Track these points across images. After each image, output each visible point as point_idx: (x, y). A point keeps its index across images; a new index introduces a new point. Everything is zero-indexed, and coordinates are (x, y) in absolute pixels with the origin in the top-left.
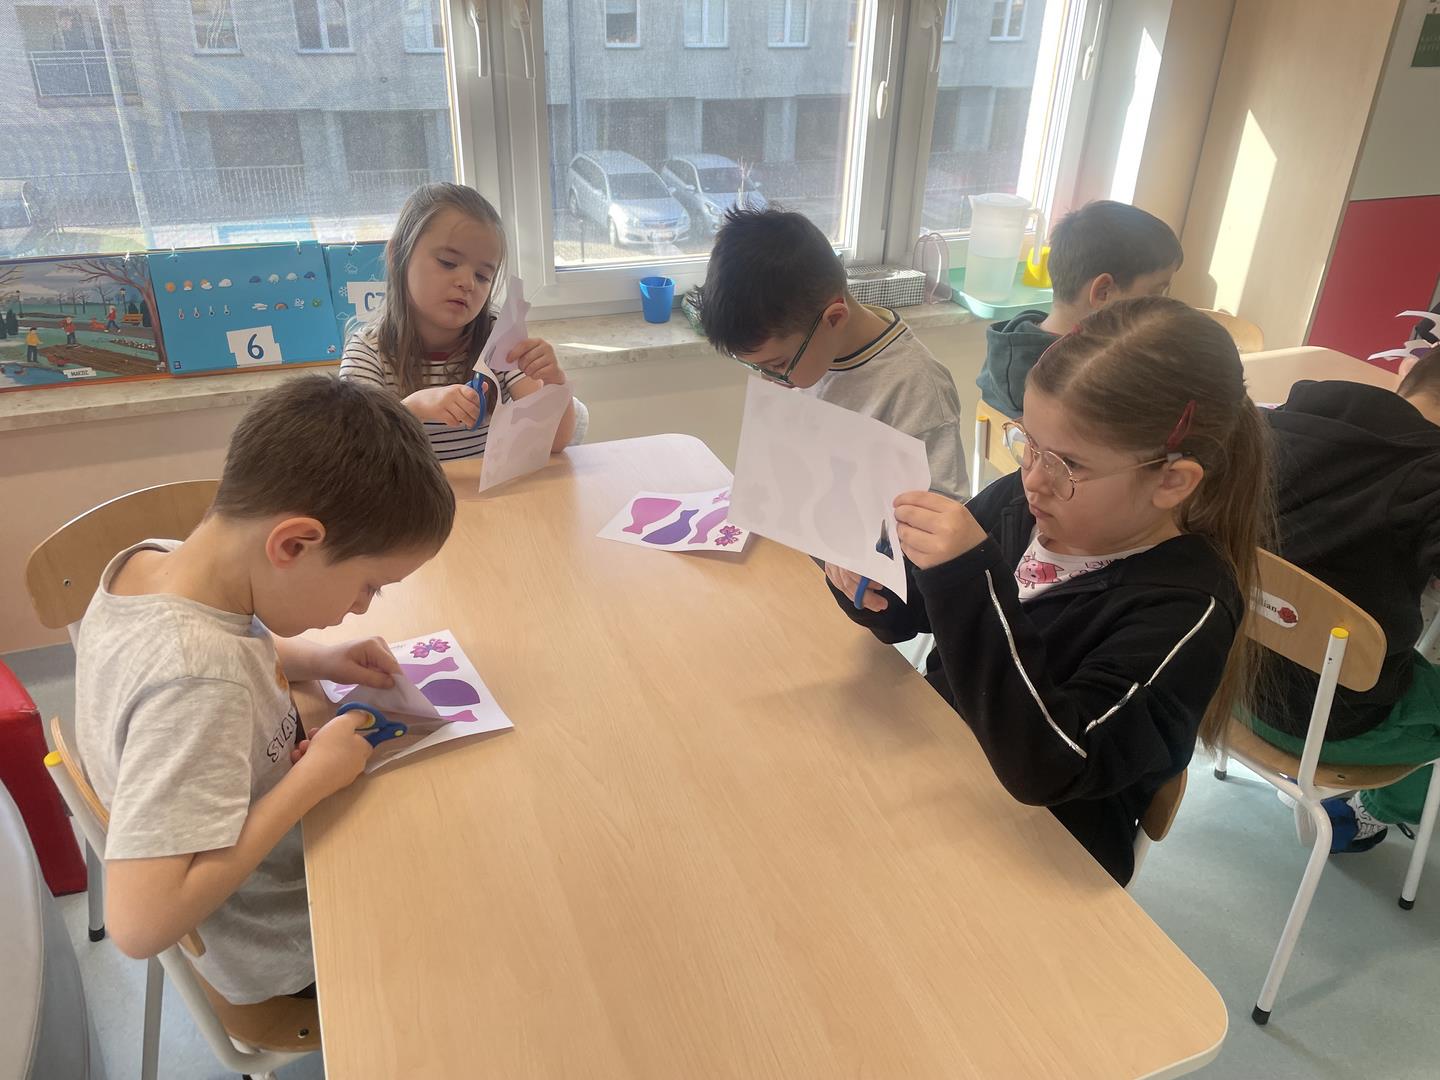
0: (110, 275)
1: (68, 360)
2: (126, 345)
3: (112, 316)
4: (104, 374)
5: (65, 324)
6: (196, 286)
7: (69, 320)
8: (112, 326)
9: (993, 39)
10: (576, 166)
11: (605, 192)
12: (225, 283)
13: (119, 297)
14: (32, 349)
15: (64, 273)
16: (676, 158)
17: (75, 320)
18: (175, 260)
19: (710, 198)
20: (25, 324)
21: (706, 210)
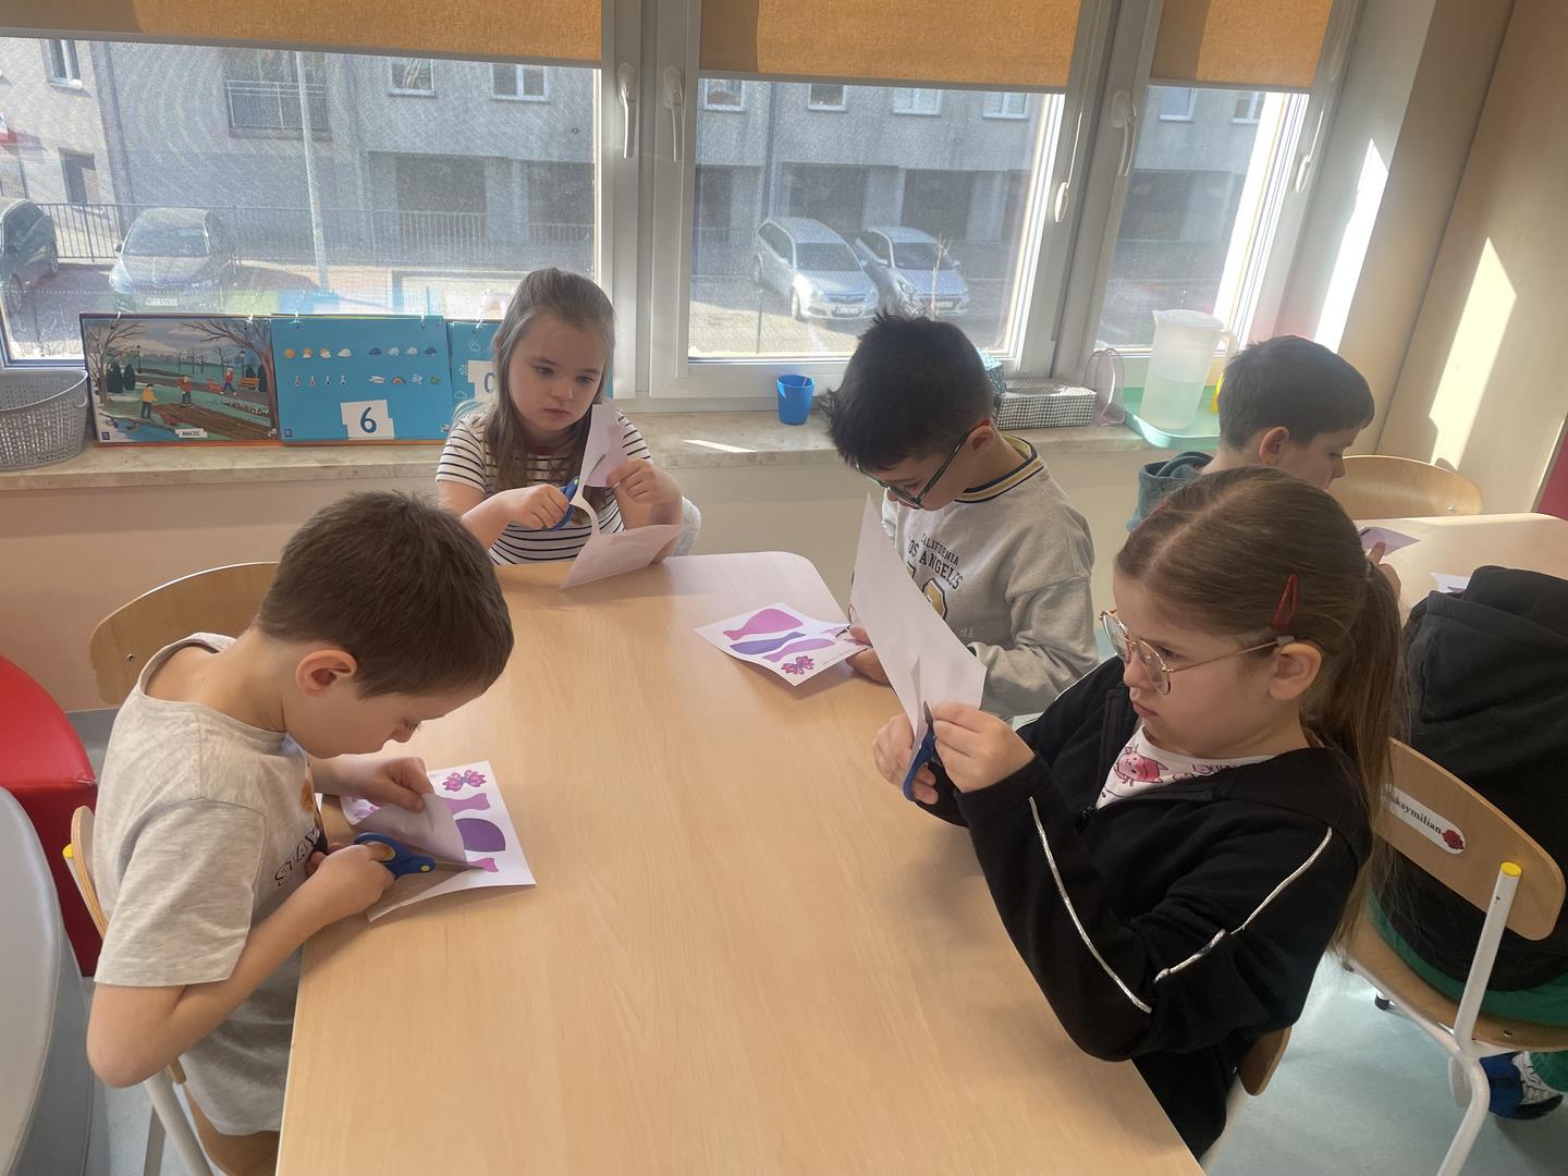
0: (232, 336)
1: (181, 420)
2: (240, 408)
3: (230, 378)
4: (215, 436)
5: (182, 382)
6: (316, 355)
7: (186, 379)
8: (228, 387)
9: (1236, 120)
10: (762, 232)
11: (791, 262)
12: (345, 353)
13: (238, 360)
14: (146, 405)
15: (186, 331)
16: (871, 230)
17: (192, 380)
18: (298, 326)
19: (903, 275)
20: (142, 380)
21: (897, 287)
